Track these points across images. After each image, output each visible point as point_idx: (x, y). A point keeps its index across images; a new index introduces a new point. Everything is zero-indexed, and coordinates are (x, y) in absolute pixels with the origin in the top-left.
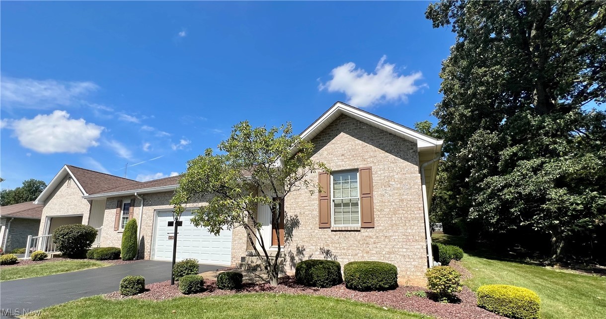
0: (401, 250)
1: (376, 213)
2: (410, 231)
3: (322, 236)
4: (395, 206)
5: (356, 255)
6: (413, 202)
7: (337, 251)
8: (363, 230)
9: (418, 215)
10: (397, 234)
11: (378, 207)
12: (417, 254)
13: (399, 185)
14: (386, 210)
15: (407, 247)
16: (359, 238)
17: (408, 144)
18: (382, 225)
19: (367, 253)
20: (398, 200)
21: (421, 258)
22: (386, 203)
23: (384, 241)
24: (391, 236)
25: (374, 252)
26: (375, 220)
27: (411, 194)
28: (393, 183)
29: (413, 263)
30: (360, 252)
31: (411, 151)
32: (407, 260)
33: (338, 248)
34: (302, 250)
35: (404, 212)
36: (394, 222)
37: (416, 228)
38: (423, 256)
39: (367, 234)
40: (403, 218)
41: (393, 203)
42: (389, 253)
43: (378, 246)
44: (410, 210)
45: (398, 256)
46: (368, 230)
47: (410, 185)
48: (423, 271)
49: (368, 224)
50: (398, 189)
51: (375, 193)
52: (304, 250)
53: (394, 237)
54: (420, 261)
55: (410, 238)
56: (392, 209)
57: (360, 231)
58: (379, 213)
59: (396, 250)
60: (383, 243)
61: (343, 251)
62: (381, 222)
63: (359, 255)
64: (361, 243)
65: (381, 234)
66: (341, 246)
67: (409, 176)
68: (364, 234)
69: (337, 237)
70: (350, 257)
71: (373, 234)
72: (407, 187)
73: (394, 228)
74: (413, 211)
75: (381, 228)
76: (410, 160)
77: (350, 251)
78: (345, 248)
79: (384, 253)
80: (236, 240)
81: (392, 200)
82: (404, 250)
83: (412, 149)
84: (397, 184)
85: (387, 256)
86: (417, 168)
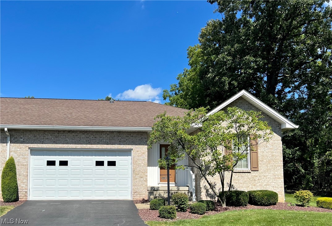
0: (272, 183)
1: (260, 162)
2: (276, 173)
3: (227, 176)
4: (269, 159)
5: (248, 187)
6: (278, 157)
7: (237, 185)
8: (252, 172)
9: (280, 164)
10: (270, 174)
11: (260, 159)
12: (280, 185)
13: (271, 147)
14: (265, 161)
15: (275, 182)
16: (250, 177)
17: (276, 123)
18: (263, 169)
19: (254, 185)
20: (271, 155)
21: (281, 187)
22: (265, 157)
23: (264, 178)
24: (267, 176)
25: (258, 185)
26: (259, 166)
27: (277, 153)
28: (269, 145)
29: (277, 190)
30: (251, 185)
31: (278, 128)
32: (275, 189)
33: (238, 183)
34: (214, 185)
35: (274, 162)
36: (269, 167)
37: (279, 171)
38: (282, 186)
39: (254, 174)
40: (273, 166)
41: (269, 157)
42: (266, 185)
43: (260, 181)
44: (277, 161)
45: (270, 187)
46: (255, 172)
47: (277, 147)
48: (282, 194)
49: (255, 168)
50: (271, 149)
51: (259, 150)
52: (216, 185)
53: (268, 176)
54: (281, 189)
55: (276, 177)
56: (268, 161)
57: (250, 173)
58: (261, 162)
59: (270, 183)
60: (263, 180)
61: (241, 185)
62: (262, 168)
63: (250, 187)
64: (251, 180)
65: (262, 175)
66: (239, 182)
67: (277, 142)
68: (253, 174)
69: (237, 176)
70: (244, 188)
71: (258, 174)
72: (276, 148)
73: (269, 171)
74: (278, 162)
75: (262, 171)
76: (277, 133)
77: (245, 185)
78: (242, 183)
79: (263, 185)
80: (137, 179)
81: (268, 155)
82: (274, 183)
83: (278, 126)
84: (271, 146)
85: (265, 187)
86: (280, 138)
